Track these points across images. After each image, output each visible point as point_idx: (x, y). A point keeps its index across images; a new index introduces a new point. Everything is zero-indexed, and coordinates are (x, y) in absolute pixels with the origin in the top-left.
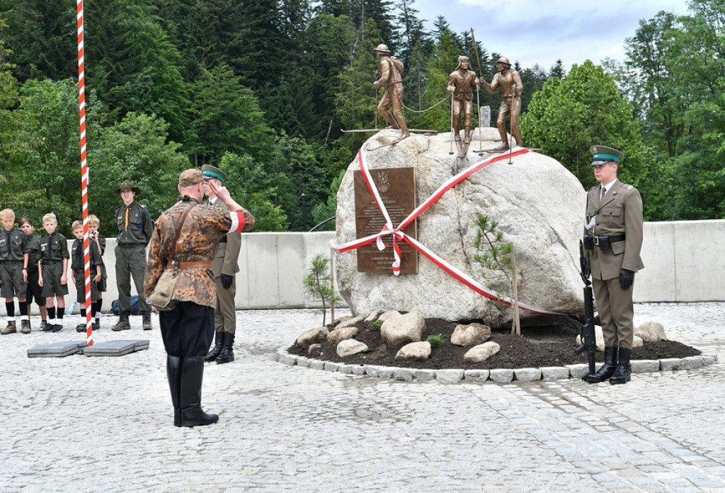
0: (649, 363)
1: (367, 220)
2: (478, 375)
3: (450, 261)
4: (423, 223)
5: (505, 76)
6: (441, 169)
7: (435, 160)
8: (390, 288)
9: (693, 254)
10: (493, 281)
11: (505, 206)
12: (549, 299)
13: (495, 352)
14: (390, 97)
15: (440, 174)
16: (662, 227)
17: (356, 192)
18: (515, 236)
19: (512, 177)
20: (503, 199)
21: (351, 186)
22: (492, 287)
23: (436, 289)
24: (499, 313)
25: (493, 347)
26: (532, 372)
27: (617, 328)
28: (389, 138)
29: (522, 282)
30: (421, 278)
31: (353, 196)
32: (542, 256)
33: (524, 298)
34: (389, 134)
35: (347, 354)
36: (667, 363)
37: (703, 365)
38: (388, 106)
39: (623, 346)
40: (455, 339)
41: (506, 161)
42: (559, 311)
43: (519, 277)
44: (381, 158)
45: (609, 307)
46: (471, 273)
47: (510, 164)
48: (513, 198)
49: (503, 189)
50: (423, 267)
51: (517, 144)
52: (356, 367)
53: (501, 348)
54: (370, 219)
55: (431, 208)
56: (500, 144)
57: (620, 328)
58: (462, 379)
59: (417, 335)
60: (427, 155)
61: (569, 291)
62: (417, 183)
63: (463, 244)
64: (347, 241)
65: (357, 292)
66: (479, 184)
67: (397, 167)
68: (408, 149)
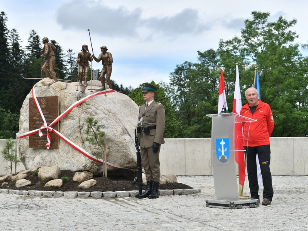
0: (168, 191)
1: (34, 122)
2: (85, 194)
3: (74, 142)
4: (62, 124)
5: (104, 55)
6: (72, 97)
7: (69, 93)
8: (44, 156)
9: (194, 153)
11: (102, 115)
12: (122, 161)
13: (94, 184)
14: (49, 63)
15: (71, 100)
16: (179, 141)
17: (29, 108)
18: (106, 130)
19: (106, 102)
20: (101, 112)
21: (27, 105)
22: (94, 154)
23: (67, 156)
24: (97, 167)
25: (93, 182)
26: (112, 193)
27: (152, 172)
28: (47, 82)
29: (109, 152)
30: (60, 150)
31: (28, 110)
32: (119, 140)
33: (110, 160)
34: (47, 80)
35: (21, 186)
36: (177, 191)
37: (194, 193)
38: (48, 67)
39: (155, 181)
40: (75, 178)
41: (104, 95)
42: (127, 167)
43: (107, 150)
44: (43, 92)
45: (148, 162)
46: (84, 148)
47: (106, 96)
48: (106, 112)
49: (101, 107)
50: (61, 145)
51: (110, 88)
52: (24, 191)
53: (97, 183)
54: (36, 121)
55: (66, 116)
56: (101, 88)
57: (153, 172)
58: (76, 196)
59: (56, 176)
60: (65, 91)
61: (131, 157)
62: (60, 104)
63: (81, 134)
64: (24, 132)
65: (28, 158)
66: (90, 105)
67: (50, 96)
68: (56, 87)
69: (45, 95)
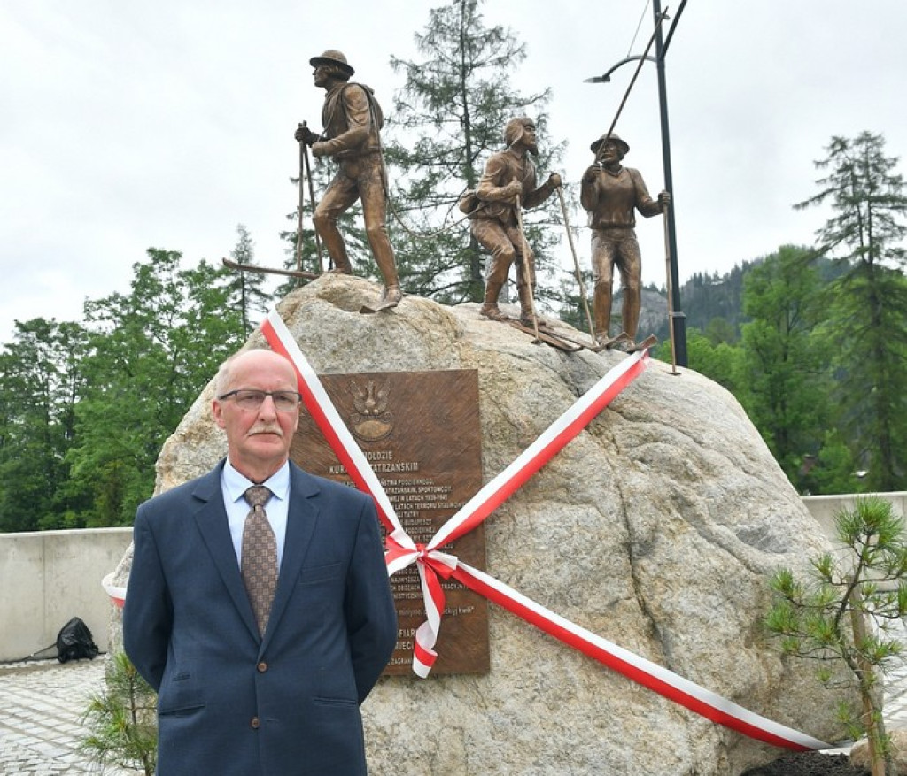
3: (598, 634)
5: (617, 177)
7: (514, 356)
10: (739, 686)
15: (545, 391)
20: (723, 459)
23: (556, 717)
30: (500, 685)
44: (349, 344)
47: (676, 374)
49: (713, 433)
50: (507, 652)
63: (637, 582)
66: (647, 419)
68: (426, 323)
69: (367, 362)
